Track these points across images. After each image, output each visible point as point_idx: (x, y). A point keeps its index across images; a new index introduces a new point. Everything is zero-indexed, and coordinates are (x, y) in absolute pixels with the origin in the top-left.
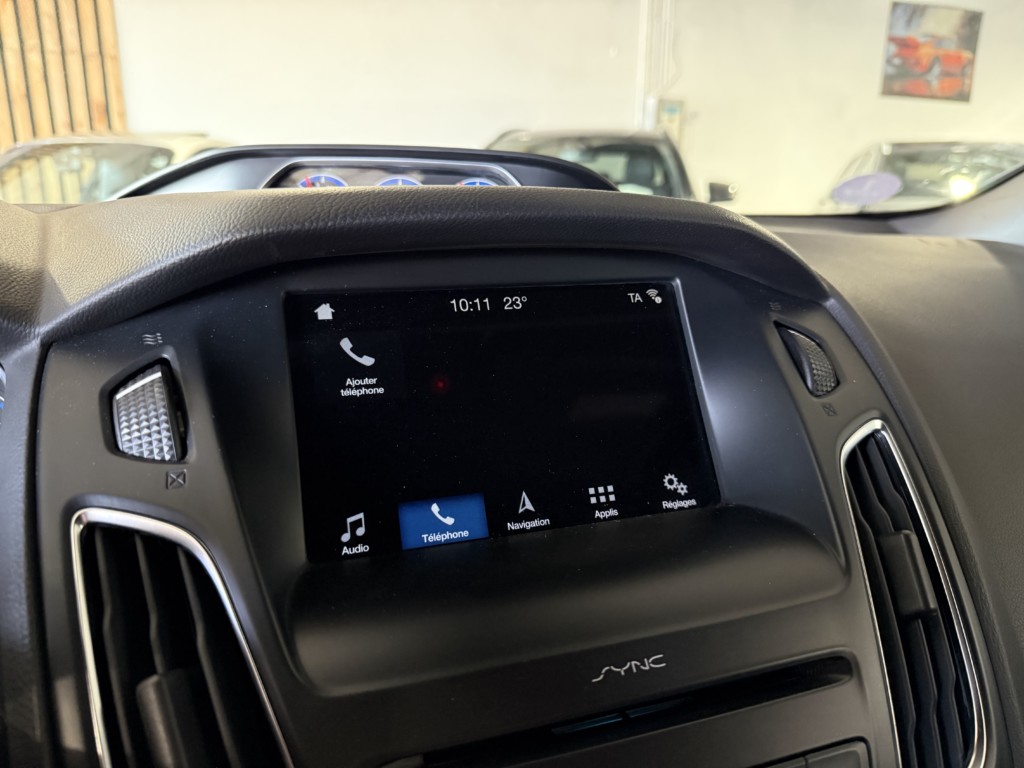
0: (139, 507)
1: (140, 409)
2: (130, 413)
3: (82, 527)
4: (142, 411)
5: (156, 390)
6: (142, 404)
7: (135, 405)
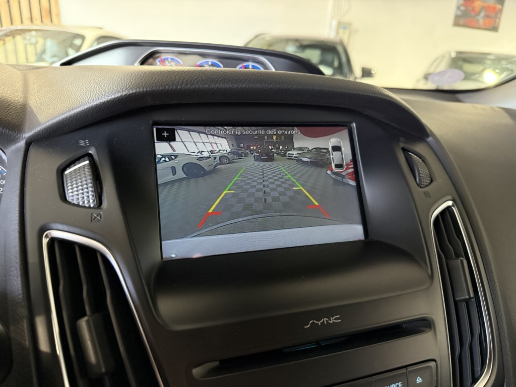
0: (77, 230)
1: (78, 180)
2: (73, 182)
3: (48, 239)
4: (79, 181)
5: (86, 170)
6: (79, 177)
7: (75, 178)
